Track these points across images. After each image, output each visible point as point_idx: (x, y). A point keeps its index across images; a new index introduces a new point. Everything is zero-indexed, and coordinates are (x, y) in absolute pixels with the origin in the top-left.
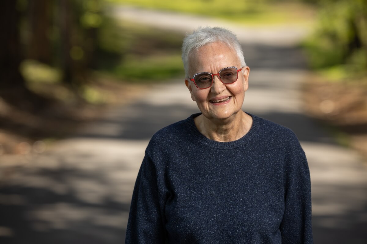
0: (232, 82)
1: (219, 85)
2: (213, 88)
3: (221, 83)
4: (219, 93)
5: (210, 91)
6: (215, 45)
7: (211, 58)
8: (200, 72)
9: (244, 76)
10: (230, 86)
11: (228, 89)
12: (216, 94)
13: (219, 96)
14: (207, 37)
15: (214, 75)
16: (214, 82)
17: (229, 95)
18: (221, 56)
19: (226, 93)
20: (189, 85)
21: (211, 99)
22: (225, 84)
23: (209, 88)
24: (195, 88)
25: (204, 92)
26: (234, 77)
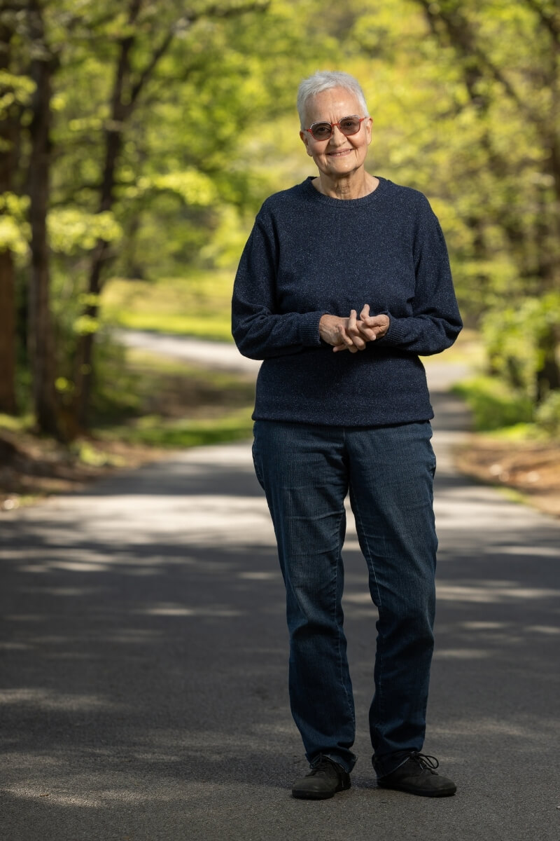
0: (354, 133)
1: (339, 137)
2: (333, 140)
3: (342, 135)
4: (340, 146)
5: (329, 143)
6: (334, 91)
7: (330, 106)
8: (318, 122)
9: (367, 127)
10: (352, 137)
11: (349, 140)
12: (336, 146)
13: (339, 149)
14: (325, 82)
15: (333, 125)
16: (333, 133)
17: (351, 147)
18: (342, 104)
19: (348, 146)
20: (305, 137)
21: (329, 152)
22: (346, 135)
23: (328, 141)
24: (312, 140)
25: (322, 145)
26: (357, 128)
